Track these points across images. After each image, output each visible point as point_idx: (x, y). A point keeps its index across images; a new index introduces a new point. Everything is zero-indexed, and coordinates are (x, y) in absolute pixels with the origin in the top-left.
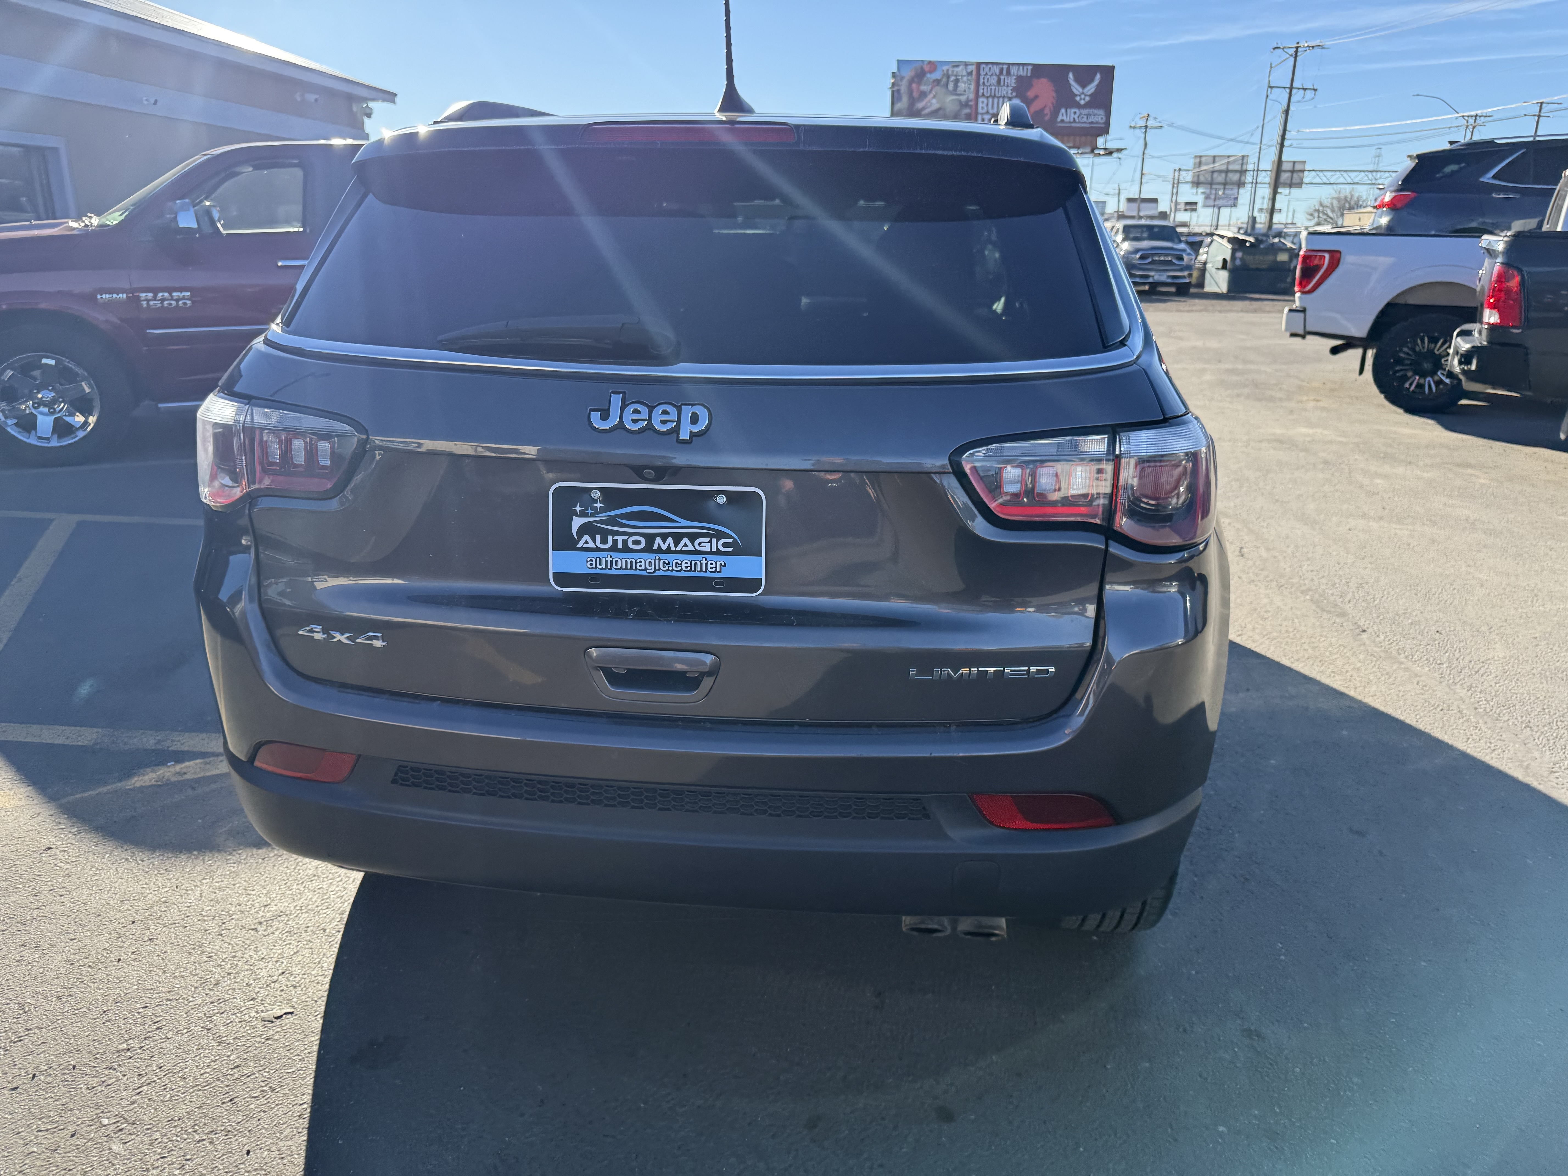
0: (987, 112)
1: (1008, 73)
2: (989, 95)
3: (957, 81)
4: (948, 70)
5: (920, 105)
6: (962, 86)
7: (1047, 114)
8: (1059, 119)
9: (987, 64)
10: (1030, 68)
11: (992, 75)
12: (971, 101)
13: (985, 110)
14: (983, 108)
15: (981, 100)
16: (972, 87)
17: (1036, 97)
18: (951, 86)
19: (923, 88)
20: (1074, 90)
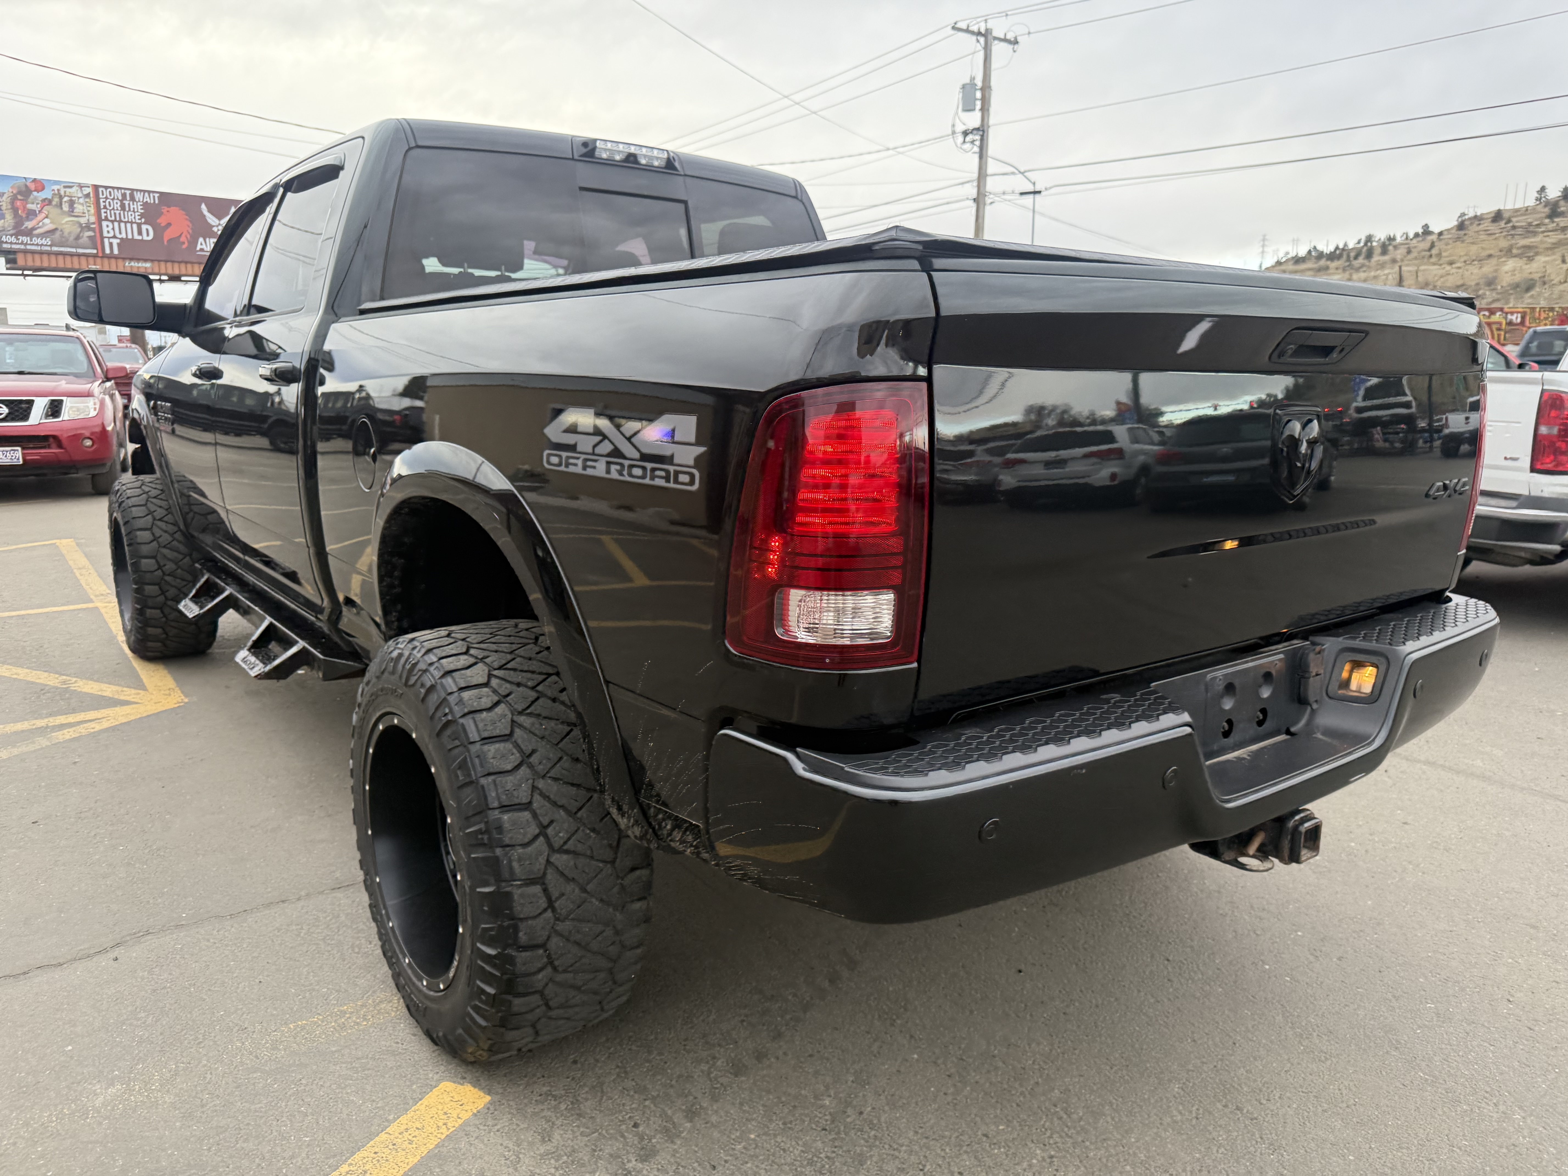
0: (114, 237)
1: (133, 199)
2: (113, 218)
3: (72, 203)
4: (58, 190)
5: (29, 224)
6: (79, 208)
7: (184, 243)
8: (198, 249)
9: (106, 188)
10: (157, 195)
11: (113, 199)
12: (94, 223)
13: (111, 234)
14: (108, 232)
15: (104, 224)
16: (92, 210)
17: (169, 225)
18: (66, 208)
19: (30, 206)
20: (210, 221)
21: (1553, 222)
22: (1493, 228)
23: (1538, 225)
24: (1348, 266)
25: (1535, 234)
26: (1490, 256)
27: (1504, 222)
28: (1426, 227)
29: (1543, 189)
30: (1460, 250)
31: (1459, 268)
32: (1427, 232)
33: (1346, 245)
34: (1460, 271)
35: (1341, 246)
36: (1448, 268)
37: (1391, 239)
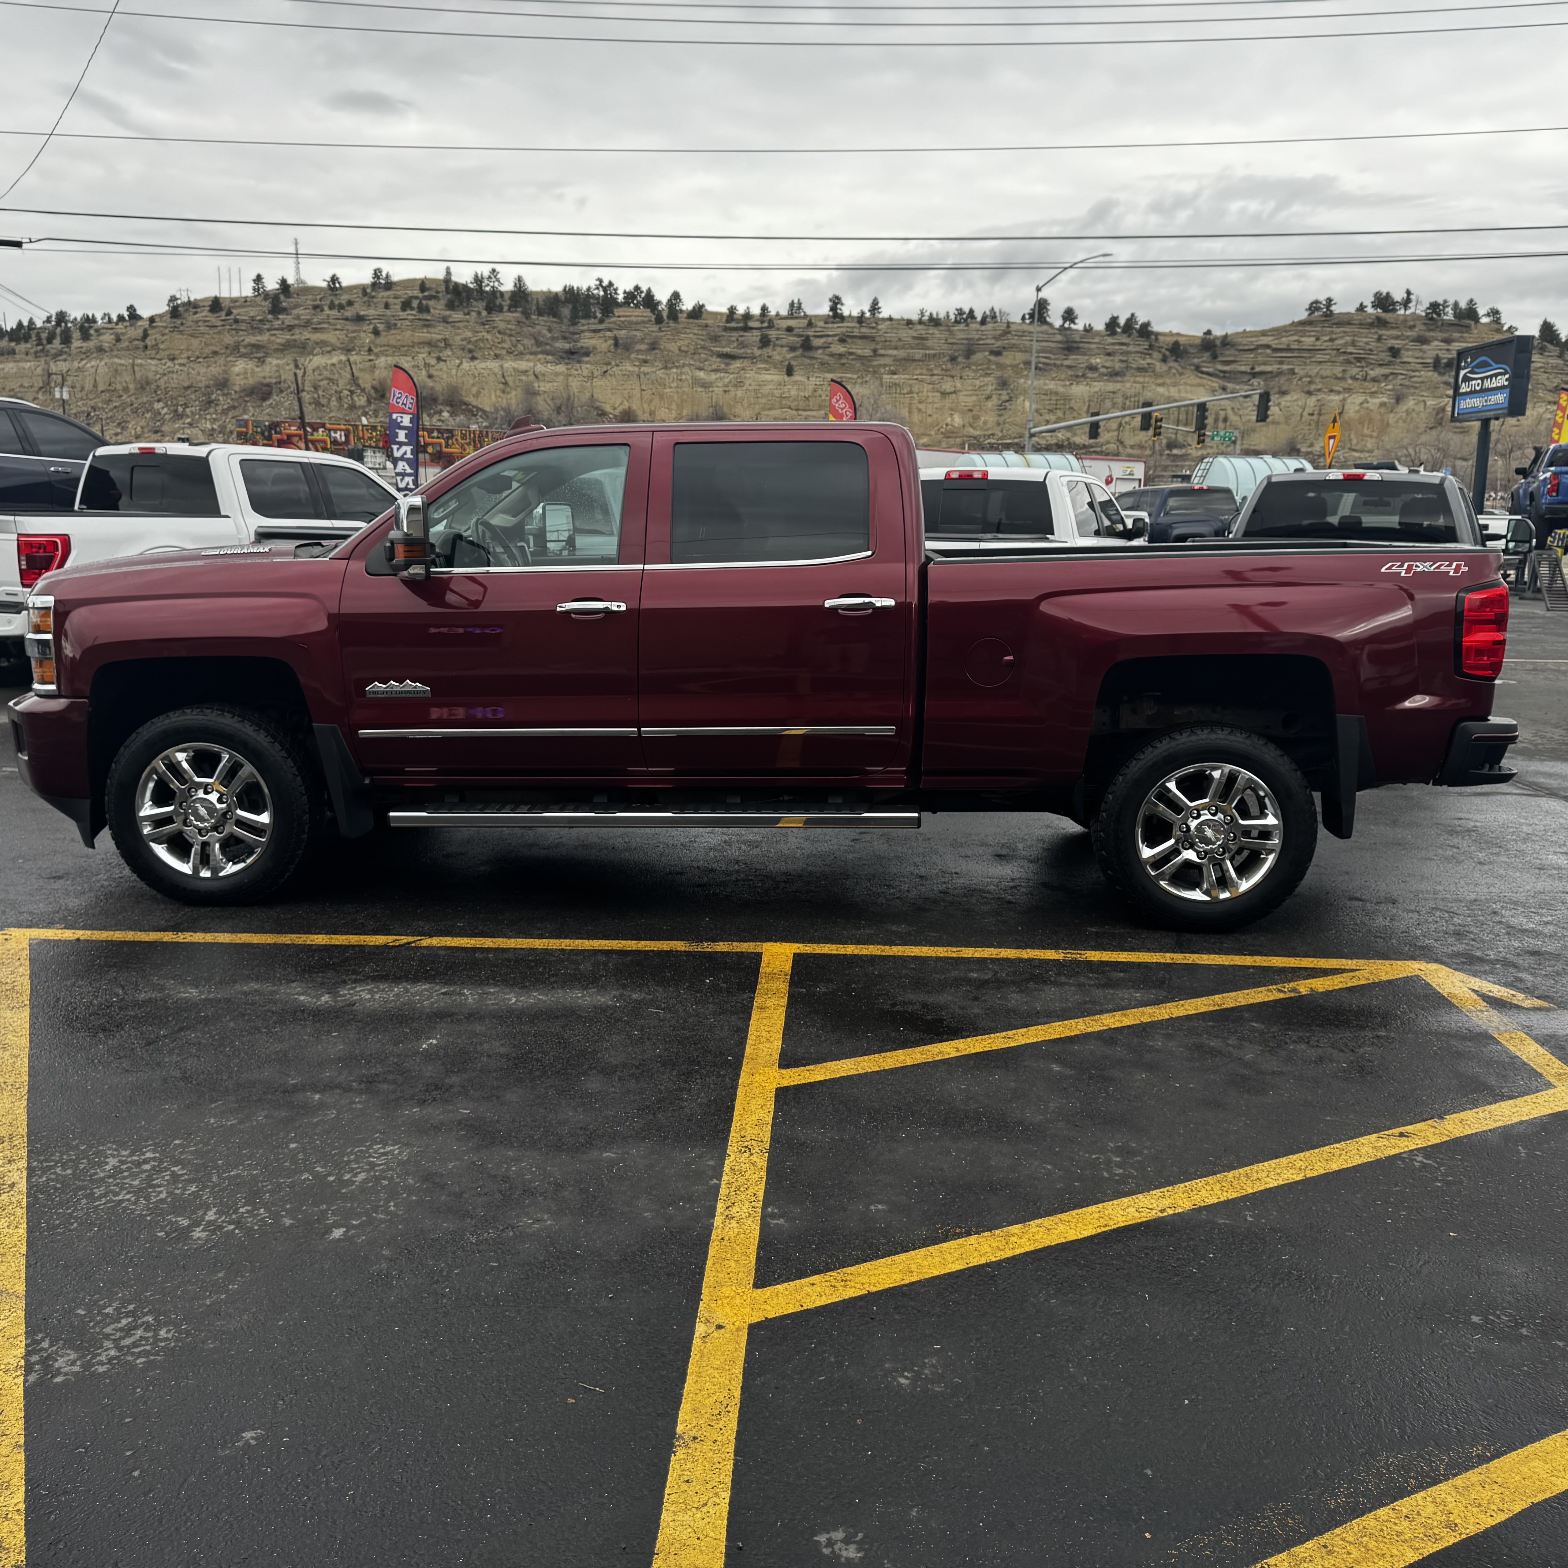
21: (278, 319)
22: (213, 319)
23: (260, 320)
24: (42, 350)
25: (261, 331)
26: (215, 353)
27: (224, 313)
28: (131, 308)
29: (259, 279)
30: (180, 342)
31: (184, 365)
32: (133, 315)
33: (31, 322)
34: (185, 369)
35: (26, 323)
36: (169, 364)
37: (89, 320)
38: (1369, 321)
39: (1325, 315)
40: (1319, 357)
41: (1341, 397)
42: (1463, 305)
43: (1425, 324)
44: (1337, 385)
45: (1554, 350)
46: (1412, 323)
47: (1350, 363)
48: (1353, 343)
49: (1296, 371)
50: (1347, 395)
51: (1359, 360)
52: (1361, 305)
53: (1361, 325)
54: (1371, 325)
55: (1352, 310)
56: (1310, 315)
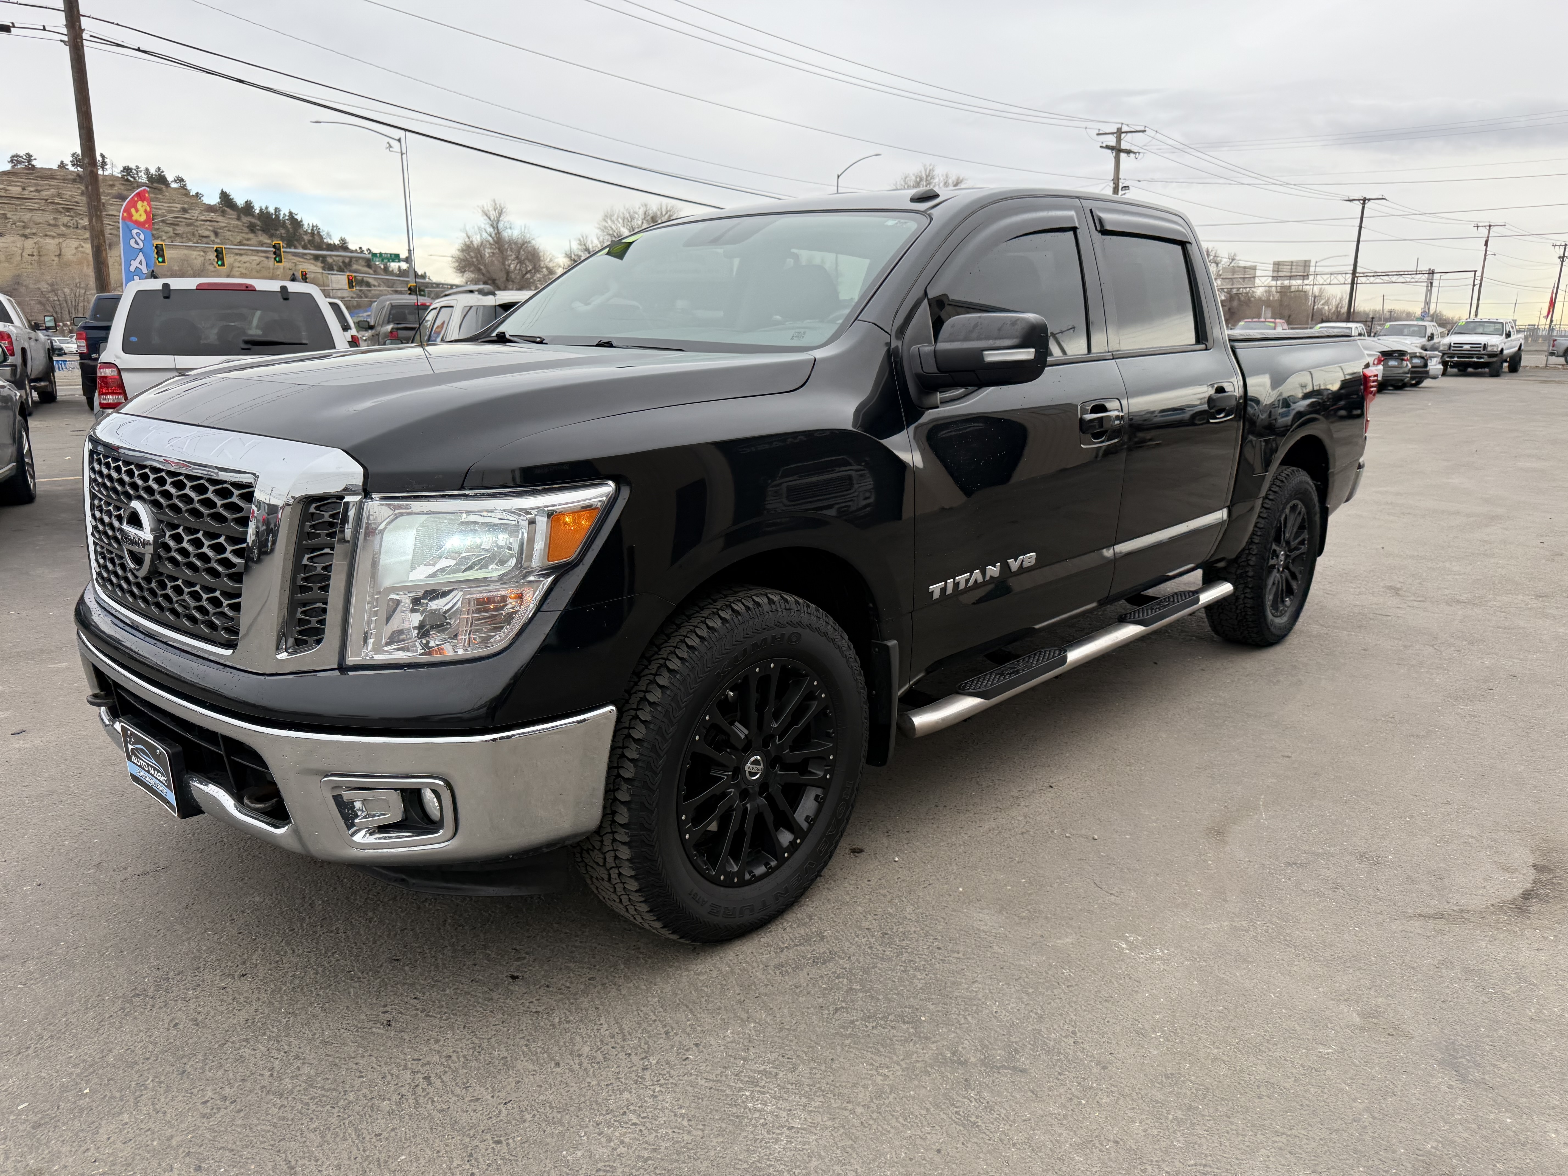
38: (72, 177)
39: (27, 168)
40: (30, 205)
41: (56, 241)
42: (153, 171)
43: (123, 184)
44: (52, 231)
45: (232, 214)
46: (111, 183)
47: (61, 212)
48: (59, 195)
49: (9, 216)
50: (61, 240)
51: (68, 210)
52: (62, 162)
53: (64, 180)
54: (74, 181)
55: (54, 166)
56: (13, 167)
